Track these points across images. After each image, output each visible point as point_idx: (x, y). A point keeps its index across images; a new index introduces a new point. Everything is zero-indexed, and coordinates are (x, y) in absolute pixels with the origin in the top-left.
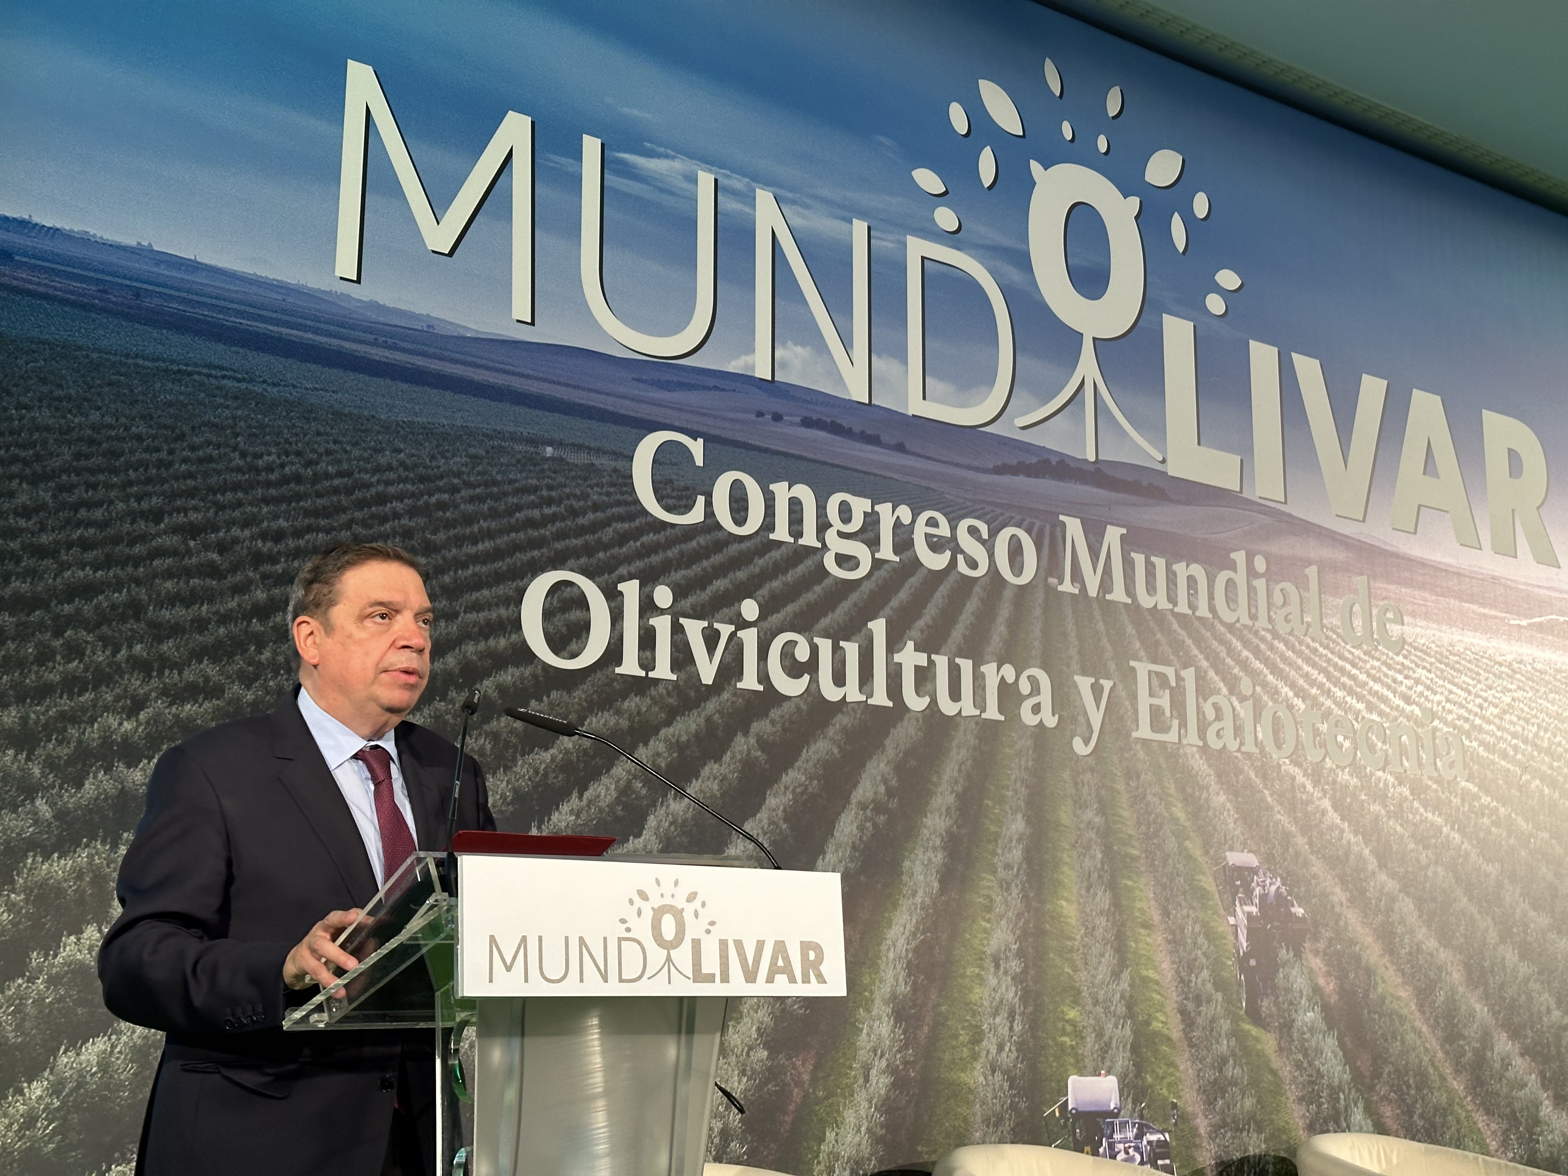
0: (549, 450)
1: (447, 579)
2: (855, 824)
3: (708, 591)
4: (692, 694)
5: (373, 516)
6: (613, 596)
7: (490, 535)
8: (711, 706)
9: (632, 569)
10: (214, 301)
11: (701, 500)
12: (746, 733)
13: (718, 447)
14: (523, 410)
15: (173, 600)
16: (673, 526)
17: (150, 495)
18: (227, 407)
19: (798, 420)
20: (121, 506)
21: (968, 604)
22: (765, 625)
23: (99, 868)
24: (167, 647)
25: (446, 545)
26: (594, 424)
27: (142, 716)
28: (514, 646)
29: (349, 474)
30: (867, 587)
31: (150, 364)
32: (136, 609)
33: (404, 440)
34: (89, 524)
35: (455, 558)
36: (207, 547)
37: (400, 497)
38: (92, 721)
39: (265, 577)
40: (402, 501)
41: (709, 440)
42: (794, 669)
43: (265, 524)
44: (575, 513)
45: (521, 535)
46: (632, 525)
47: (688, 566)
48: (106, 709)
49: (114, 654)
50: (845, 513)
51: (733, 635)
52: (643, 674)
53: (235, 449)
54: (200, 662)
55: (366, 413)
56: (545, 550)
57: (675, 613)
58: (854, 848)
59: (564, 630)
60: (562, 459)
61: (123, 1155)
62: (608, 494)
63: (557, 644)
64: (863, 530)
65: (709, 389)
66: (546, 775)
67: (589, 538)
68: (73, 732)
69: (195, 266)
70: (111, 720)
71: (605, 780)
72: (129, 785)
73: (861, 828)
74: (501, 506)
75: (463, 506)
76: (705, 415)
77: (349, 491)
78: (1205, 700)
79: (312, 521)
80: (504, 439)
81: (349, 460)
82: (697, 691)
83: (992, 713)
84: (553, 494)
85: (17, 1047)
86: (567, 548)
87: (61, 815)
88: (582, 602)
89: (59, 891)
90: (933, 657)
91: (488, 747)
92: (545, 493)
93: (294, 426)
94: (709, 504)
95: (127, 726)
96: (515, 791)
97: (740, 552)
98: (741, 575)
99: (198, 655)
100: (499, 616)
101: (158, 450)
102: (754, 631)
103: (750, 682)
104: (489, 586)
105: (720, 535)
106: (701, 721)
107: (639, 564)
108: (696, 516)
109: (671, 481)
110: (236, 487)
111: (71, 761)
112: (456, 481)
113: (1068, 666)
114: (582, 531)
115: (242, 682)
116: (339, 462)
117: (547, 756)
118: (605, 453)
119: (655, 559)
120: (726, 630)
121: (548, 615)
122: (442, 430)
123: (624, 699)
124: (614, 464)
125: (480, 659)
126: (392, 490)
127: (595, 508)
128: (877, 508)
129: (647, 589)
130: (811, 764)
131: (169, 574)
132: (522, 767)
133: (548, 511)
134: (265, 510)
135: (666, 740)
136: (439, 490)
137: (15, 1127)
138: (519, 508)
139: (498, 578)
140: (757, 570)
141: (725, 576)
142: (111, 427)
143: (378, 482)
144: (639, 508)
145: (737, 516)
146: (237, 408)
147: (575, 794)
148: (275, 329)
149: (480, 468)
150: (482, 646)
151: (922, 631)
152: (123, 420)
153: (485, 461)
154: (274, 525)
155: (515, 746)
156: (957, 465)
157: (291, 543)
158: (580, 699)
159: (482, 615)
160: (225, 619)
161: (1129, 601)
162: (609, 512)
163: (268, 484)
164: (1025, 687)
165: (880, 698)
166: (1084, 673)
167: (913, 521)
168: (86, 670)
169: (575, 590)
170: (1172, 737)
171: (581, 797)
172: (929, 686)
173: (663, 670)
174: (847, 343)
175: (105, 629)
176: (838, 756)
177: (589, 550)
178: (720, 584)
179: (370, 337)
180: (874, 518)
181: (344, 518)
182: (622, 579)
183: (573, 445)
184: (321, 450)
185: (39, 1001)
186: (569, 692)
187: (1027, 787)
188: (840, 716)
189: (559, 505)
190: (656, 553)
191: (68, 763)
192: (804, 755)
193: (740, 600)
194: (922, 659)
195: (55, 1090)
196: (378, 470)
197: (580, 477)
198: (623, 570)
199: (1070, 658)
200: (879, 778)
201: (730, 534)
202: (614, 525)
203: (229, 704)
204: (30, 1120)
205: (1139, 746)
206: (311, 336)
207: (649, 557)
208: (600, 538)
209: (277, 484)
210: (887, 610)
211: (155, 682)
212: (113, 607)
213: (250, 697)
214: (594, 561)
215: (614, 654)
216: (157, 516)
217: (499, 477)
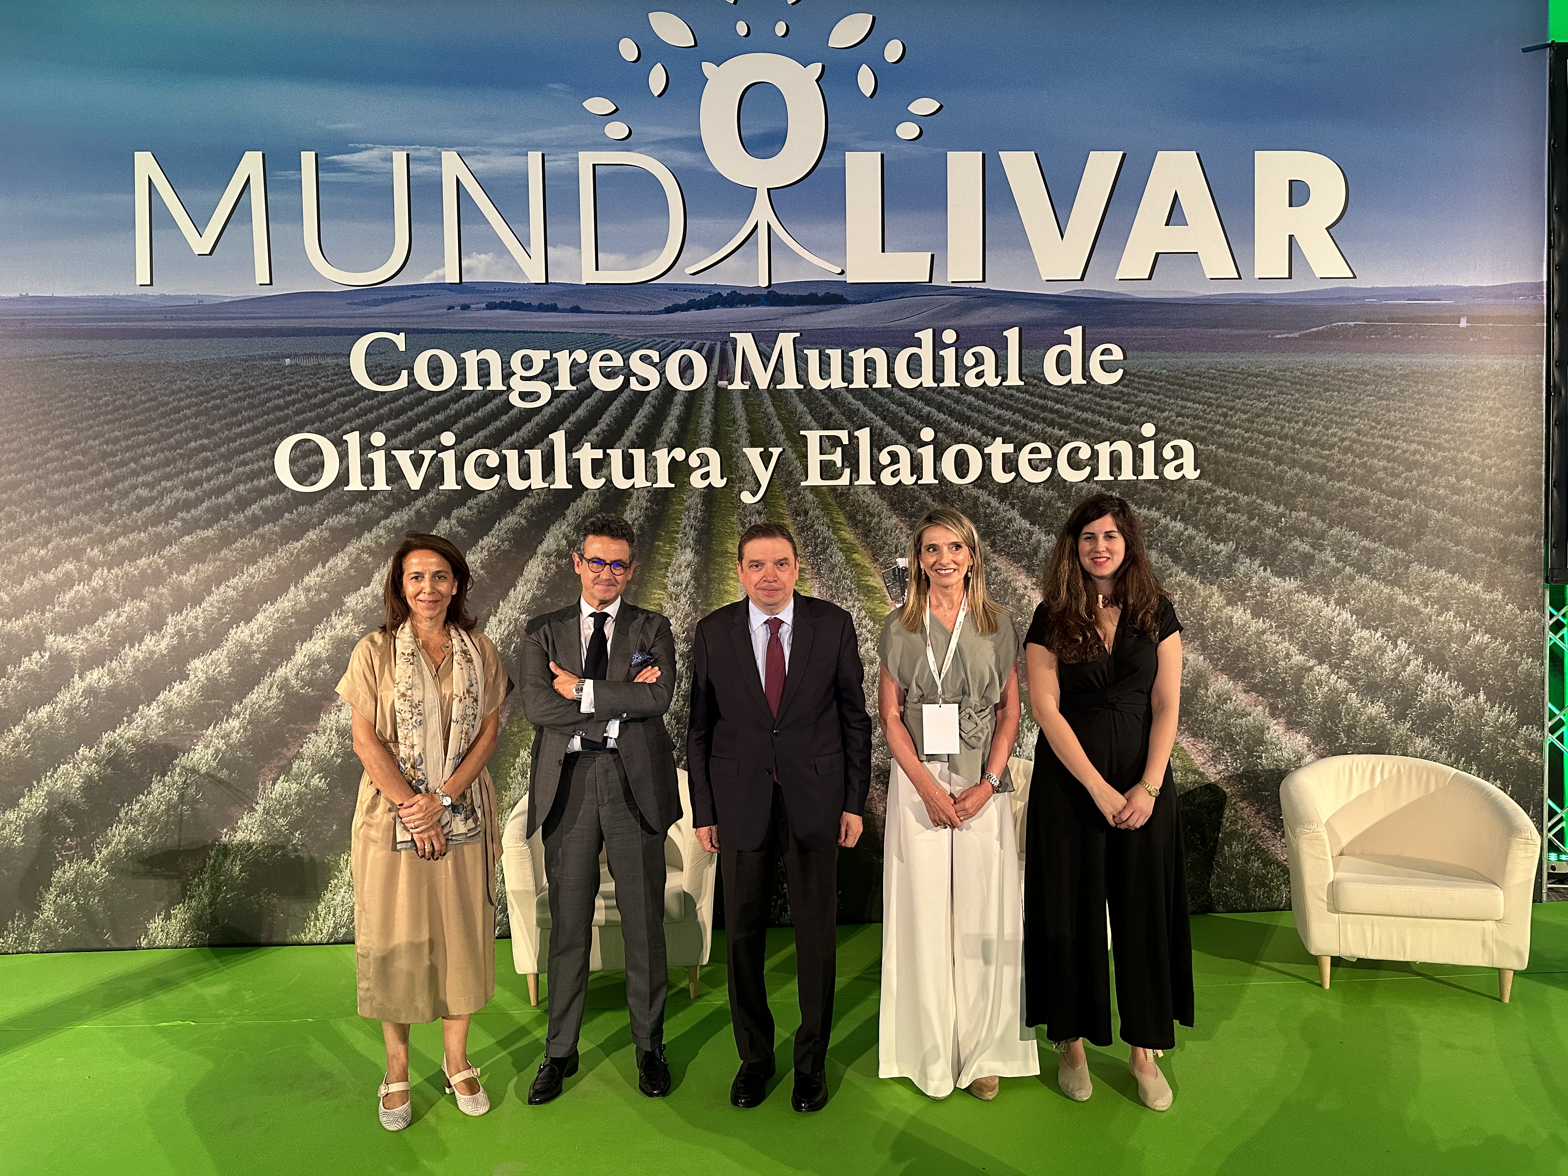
0: (288, 361)
1: (223, 450)
2: (541, 567)
3: (413, 431)
4: (404, 497)
5: (172, 421)
6: (340, 444)
7: (250, 419)
8: (419, 503)
9: (353, 425)
10: (66, 317)
11: (405, 373)
12: (448, 517)
13: (417, 335)
14: (268, 339)
15: (59, 484)
16: (383, 393)
17: (41, 430)
18: (79, 374)
19: (484, 305)
20: (26, 439)
21: (640, 411)
22: (461, 447)
23: (36, 624)
24: (59, 510)
25: (221, 430)
26: (320, 339)
27: (50, 546)
28: (270, 483)
29: (155, 399)
30: (547, 411)
31: (33, 360)
32: (40, 492)
33: (188, 373)
34: (11, 451)
35: (227, 437)
36: (75, 454)
37: (188, 407)
38: (23, 552)
39: (109, 464)
40: (190, 409)
41: (408, 332)
42: (486, 472)
43: (107, 435)
44: (308, 397)
45: (271, 416)
46: (352, 397)
47: (396, 417)
48: (31, 544)
49: (31, 516)
50: (527, 363)
51: (434, 457)
52: (365, 488)
53: (85, 397)
54: (78, 515)
55: (162, 362)
56: (289, 423)
57: (388, 450)
58: (540, 581)
59: (306, 469)
60: (297, 365)
61: (66, 760)
62: (332, 381)
63: (300, 478)
64: (543, 372)
65: (408, 298)
66: (298, 555)
67: (320, 411)
68: (15, 558)
69: (53, 299)
70: (33, 550)
71: (340, 555)
72: (47, 582)
73: (546, 568)
74: (256, 401)
75: (230, 405)
76: (405, 316)
77: (156, 409)
78: (880, 450)
79: (135, 429)
80: (255, 360)
81: (154, 391)
82: (408, 494)
83: (664, 482)
84: (292, 387)
85: (7, 710)
86: (304, 420)
87: (14, 599)
88: (318, 451)
89: (17, 636)
90: (608, 451)
91: (258, 543)
92: (286, 388)
93: (119, 377)
94: (411, 374)
95: (42, 552)
96: (278, 566)
97: (438, 403)
98: (440, 417)
99: (76, 512)
100: (259, 466)
101: (43, 405)
102: (452, 452)
103: (450, 483)
104: (252, 450)
105: (421, 393)
106: (412, 513)
107: (359, 421)
108: (402, 382)
109: (381, 365)
110: (88, 418)
111: (15, 572)
112: (225, 391)
113: (737, 442)
114: (316, 406)
115: (102, 523)
116: (148, 393)
117: (298, 545)
118: (328, 355)
119: (371, 416)
120: (428, 454)
121: (292, 462)
122: (213, 362)
123: (351, 506)
124: (335, 361)
125: (249, 493)
126: (182, 403)
127: (324, 391)
128: (555, 355)
129: (366, 436)
130: (503, 532)
131: (55, 471)
132: (281, 552)
133: (288, 398)
134: (106, 427)
135: (385, 527)
136: (214, 398)
137: (10, 747)
138: (269, 400)
139: (257, 444)
140: (453, 412)
141: (427, 419)
142: (16, 398)
143: (174, 400)
144: (356, 386)
145: (434, 379)
146: (84, 374)
147: (320, 565)
148: (103, 324)
149: (240, 380)
150: (249, 486)
151: (598, 435)
152: (22, 393)
153: (243, 376)
154: (112, 435)
155: (276, 541)
156: (629, 313)
157: (124, 444)
158: (320, 509)
159: (247, 468)
160: (89, 490)
161: (802, 387)
162: (334, 392)
163: (107, 413)
164: (694, 461)
165: (561, 482)
166: (753, 445)
167: (588, 360)
168: (18, 526)
169: (312, 444)
170: (844, 480)
171: (324, 567)
172: (605, 471)
173: (380, 483)
174: (525, 243)
175: (25, 504)
176: (525, 525)
177: (321, 419)
178: (423, 425)
179: (162, 316)
180: (553, 362)
181: (154, 425)
182: (347, 432)
183: (305, 354)
184: (137, 388)
185: (14, 689)
186: (311, 506)
187: (696, 530)
188: (526, 499)
189: (297, 394)
190: (371, 412)
191: (14, 574)
192: (497, 526)
193: (439, 434)
194: (599, 454)
195: (28, 729)
196: (173, 393)
197: (311, 374)
198: (347, 427)
199: (740, 436)
200: (561, 536)
201: (429, 391)
202: (338, 399)
203: (96, 535)
204: (17, 744)
205: (807, 491)
206: (124, 323)
207: (366, 415)
208: (328, 410)
209: (113, 412)
210: (566, 424)
211: (54, 528)
212: (28, 492)
213: (108, 530)
214: (324, 424)
215: (343, 478)
216: (46, 441)
217: (253, 384)
